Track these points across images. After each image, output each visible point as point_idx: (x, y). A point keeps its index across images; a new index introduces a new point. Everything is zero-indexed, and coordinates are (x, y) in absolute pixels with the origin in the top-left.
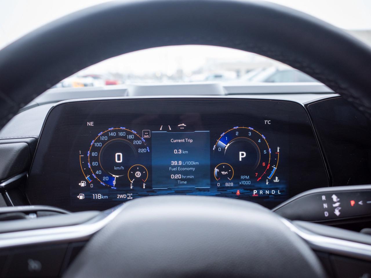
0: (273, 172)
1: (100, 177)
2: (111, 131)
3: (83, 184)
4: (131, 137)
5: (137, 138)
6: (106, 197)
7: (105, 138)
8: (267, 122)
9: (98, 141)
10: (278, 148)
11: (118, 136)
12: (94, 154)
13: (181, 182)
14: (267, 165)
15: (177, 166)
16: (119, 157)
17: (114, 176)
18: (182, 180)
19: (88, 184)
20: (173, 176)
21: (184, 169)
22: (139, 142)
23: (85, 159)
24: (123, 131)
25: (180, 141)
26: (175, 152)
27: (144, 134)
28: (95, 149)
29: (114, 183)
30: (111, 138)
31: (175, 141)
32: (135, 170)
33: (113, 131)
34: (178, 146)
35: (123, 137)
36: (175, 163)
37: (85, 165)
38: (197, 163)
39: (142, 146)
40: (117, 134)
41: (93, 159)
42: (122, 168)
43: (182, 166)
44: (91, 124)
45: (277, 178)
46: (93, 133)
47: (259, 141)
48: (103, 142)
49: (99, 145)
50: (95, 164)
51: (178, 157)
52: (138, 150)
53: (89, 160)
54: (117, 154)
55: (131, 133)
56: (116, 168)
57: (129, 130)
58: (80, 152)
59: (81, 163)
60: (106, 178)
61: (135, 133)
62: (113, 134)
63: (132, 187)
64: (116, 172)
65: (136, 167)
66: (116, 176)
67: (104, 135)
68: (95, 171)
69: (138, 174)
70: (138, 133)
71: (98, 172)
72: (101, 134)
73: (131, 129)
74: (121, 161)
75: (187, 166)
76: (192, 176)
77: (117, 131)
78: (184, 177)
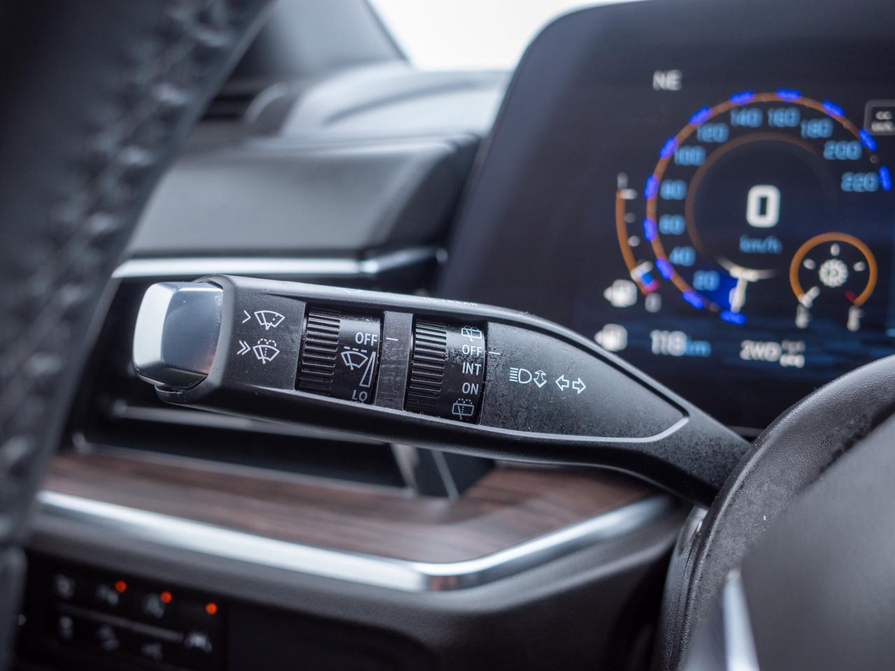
1: (686, 273)
2: (740, 108)
3: (620, 295)
4: (816, 129)
5: (840, 134)
6: (702, 348)
7: (716, 133)
9: (692, 141)
11: (765, 126)
12: (672, 190)
16: (763, 205)
17: (737, 272)
19: (641, 297)
22: (849, 151)
23: (636, 207)
24: (787, 106)
27: (874, 119)
28: (676, 172)
29: (737, 298)
30: (737, 132)
32: (821, 255)
33: (748, 107)
35: (786, 130)
37: (635, 229)
39: (857, 167)
40: (765, 118)
41: (667, 207)
42: (773, 245)
44: (667, 81)
46: (675, 112)
48: (710, 147)
49: (690, 156)
50: (672, 225)
52: (839, 181)
53: (651, 208)
54: (755, 194)
55: (819, 116)
56: (747, 245)
57: (809, 103)
58: (622, 180)
59: (622, 219)
60: (707, 280)
61: (836, 113)
62: (748, 118)
63: (802, 320)
64: (748, 261)
65: (827, 245)
66: (744, 275)
67: (715, 120)
68: (668, 251)
69: (834, 273)
70: (846, 114)
71: (682, 256)
72: (704, 115)
73: (820, 99)
74: (770, 219)
77: (765, 107)
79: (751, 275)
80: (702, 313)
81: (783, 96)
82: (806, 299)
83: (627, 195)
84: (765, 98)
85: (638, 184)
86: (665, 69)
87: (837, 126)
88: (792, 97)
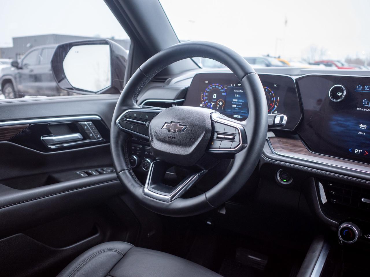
0: (275, 109)
2: (213, 85)
3: (201, 105)
4: (220, 88)
5: (222, 89)
7: (211, 88)
8: (275, 85)
9: (209, 89)
10: (279, 98)
11: (215, 87)
12: (207, 94)
13: (237, 109)
14: (272, 104)
15: (236, 102)
16: (215, 96)
17: (212, 103)
18: (236, 107)
19: (203, 106)
20: (233, 106)
21: (238, 103)
22: (222, 91)
23: (203, 95)
24: (217, 85)
25: (238, 91)
26: (236, 96)
27: (225, 87)
28: (207, 92)
29: (212, 106)
30: (213, 88)
31: (236, 91)
32: (220, 102)
33: (214, 85)
34: (237, 93)
35: (217, 88)
36: (234, 100)
37: (203, 98)
38: (243, 101)
39: (223, 92)
41: (206, 96)
42: (215, 100)
43: (237, 102)
44: (207, 82)
45: (276, 111)
46: (207, 85)
47: (270, 94)
48: (210, 89)
49: (208, 90)
50: (206, 98)
51: (236, 98)
52: (221, 94)
53: (204, 96)
54: (214, 95)
55: (220, 87)
56: (213, 100)
57: (219, 85)
58: (202, 93)
59: (202, 97)
60: (209, 104)
61: (222, 87)
62: (214, 87)
63: (218, 108)
64: (213, 102)
65: (220, 100)
66: (213, 103)
67: (211, 87)
68: (206, 101)
69: (221, 104)
70: (223, 87)
71: (207, 101)
72: (210, 86)
73: (220, 85)
74: (215, 98)
75: (239, 102)
76: (241, 107)
77: (215, 85)
78: (237, 106)
79: (213, 104)
80: (209, 107)
81: (217, 84)
82: (218, 106)
83: (202, 94)
84: (215, 84)
86: (207, 81)
88: (218, 85)
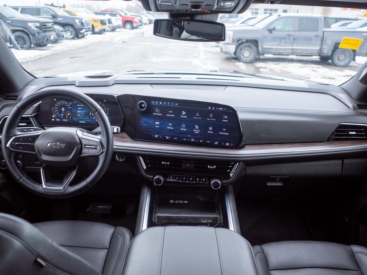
1: (58, 114)
3: (53, 116)
4: (66, 104)
5: (68, 104)
6: (60, 120)
7: (59, 104)
8: (105, 101)
9: (57, 104)
10: (108, 108)
11: (63, 103)
12: (56, 108)
13: (81, 117)
15: (79, 112)
16: (63, 109)
19: (55, 116)
20: (78, 115)
22: (69, 105)
23: (54, 109)
24: (64, 102)
25: (80, 105)
26: (79, 108)
27: (70, 103)
28: (56, 107)
29: (62, 116)
30: (60, 104)
31: (79, 105)
32: (67, 113)
34: (79, 107)
35: (64, 104)
36: (78, 111)
37: (54, 111)
38: (85, 112)
39: (69, 106)
41: (56, 109)
42: (64, 112)
43: (80, 112)
44: (55, 100)
46: (56, 102)
47: (102, 106)
48: (59, 105)
49: (57, 106)
50: (57, 111)
51: (79, 110)
52: (68, 108)
58: (52, 107)
60: (60, 115)
63: (67, 118)
64: (62, 113)
67: (59, 103)
69: (69, 114)
73: (66, 102)
75: (82, 112)
76: (83, 116)
77: (62, 102)
78: (81, 115)
80: (60, 117)
82: (67, 116)
85: (54, 108)
87: (67, 104)
